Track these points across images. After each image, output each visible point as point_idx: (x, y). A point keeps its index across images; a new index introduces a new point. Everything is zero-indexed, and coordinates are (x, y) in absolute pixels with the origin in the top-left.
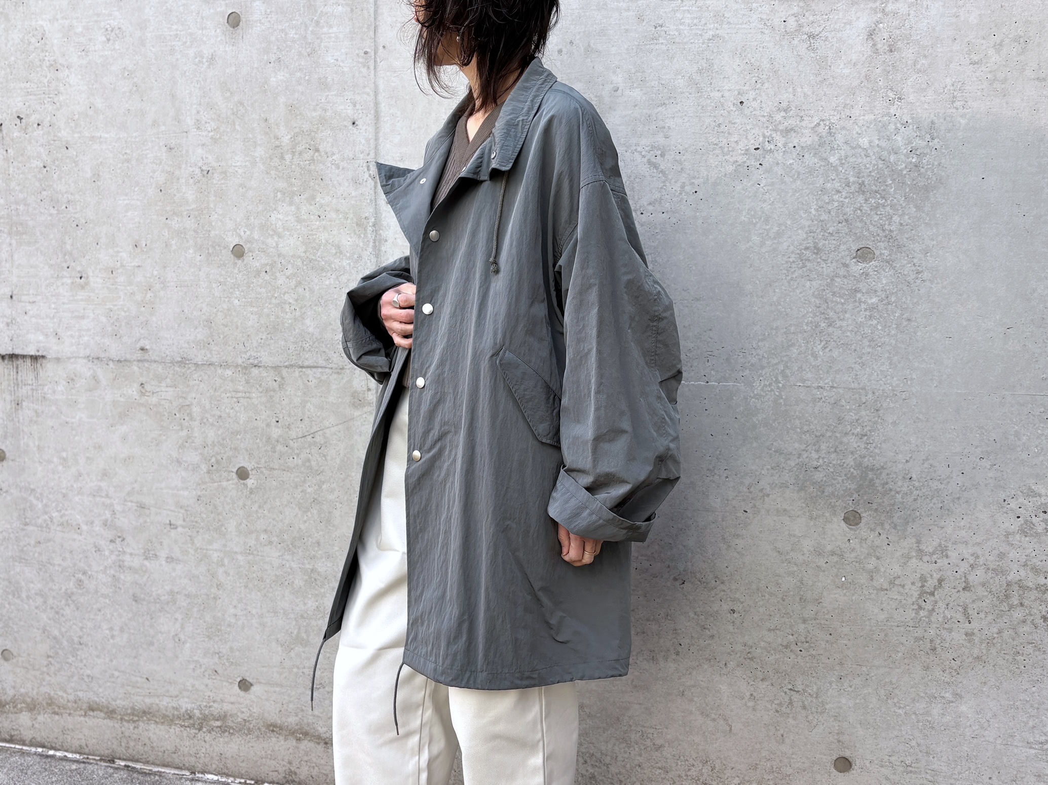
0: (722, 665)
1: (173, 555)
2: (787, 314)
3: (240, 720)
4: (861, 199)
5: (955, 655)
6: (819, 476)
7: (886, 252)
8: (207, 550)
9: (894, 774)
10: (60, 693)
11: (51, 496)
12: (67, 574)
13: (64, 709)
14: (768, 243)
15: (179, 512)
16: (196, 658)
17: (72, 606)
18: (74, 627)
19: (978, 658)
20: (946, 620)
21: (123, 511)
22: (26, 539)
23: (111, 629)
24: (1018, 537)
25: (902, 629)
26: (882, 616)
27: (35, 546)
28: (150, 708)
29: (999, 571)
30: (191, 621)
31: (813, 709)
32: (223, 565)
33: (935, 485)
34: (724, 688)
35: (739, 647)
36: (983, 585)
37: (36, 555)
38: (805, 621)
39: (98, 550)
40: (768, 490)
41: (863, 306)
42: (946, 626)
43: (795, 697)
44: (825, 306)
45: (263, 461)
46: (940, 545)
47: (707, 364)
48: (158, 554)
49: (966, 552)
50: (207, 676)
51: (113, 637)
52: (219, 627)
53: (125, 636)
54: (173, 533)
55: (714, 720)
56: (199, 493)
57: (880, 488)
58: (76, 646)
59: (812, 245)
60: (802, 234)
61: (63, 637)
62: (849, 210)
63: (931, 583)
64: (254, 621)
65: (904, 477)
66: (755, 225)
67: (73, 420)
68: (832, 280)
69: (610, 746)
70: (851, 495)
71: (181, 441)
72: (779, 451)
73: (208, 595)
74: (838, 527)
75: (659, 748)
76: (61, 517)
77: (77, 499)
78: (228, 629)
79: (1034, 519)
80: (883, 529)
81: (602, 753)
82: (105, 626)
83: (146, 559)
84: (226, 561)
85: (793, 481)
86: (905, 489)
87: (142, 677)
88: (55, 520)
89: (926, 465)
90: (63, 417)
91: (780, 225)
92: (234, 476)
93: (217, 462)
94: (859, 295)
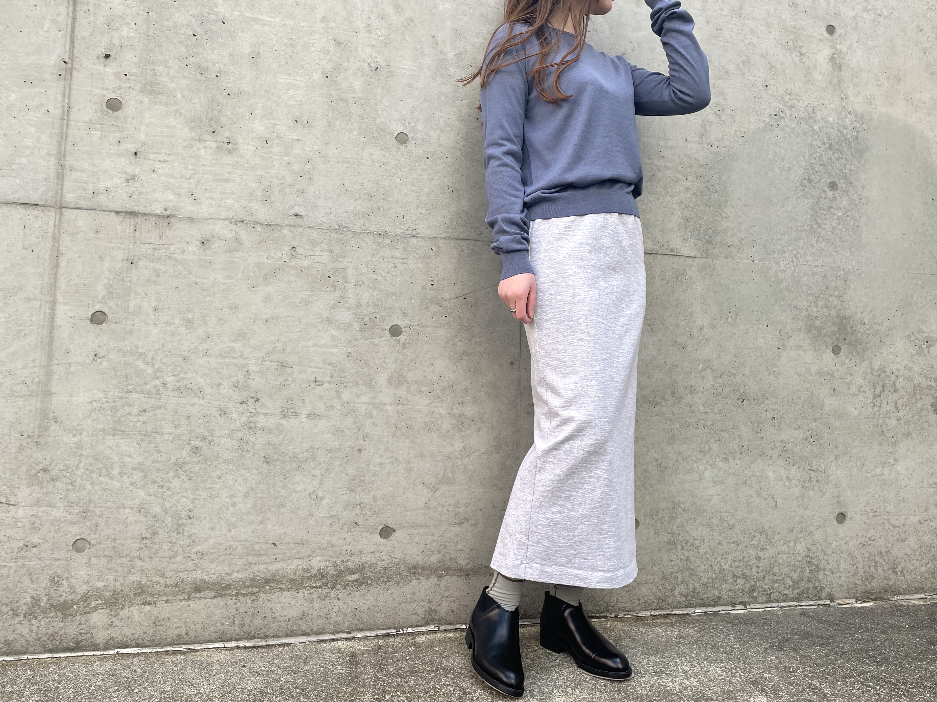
0: (769, 458)
1: (316, 412)
2: (796, 219)
3: (379, 569)
4: (831, 153)
5: (892, 434)
6: (818, 323)
7: (844, 186)
8: (354, 403)
9: (869, 519)
10: (157, 579)
11: (166, 360)
12: (180, 442)
13: (160, 595)
14: (784, 173)
15: (327, 369)
16: (334, 513)
17: (183, 477)
18: (184, 499)
19: (904, 434)
20: (887, 412)
21: (260, 372)
22: (126, 408)
23: (233, 496)
24: (916, 357)
25: (866, 420)
26: (856, 413)
27: (138, 415)
28: (274, 576)
29: (910, 379)
30: (332, 475)
31: (823, 482)
32: (371, 417)
33: (876, 327)
34: (770, 474)
35: (778, 444)
36: (903, 388)
37: (138, 425)
38: (815, 421)
39: (224, 412)
40: (791, 333)
41: (835, 217)
42: (888, 416)
43: (813, 474)
44: (815, 215)
45: (417, 319)
46: (881, 365)
47: (753, 249)
48: (298, 411)
49: (894, 367)
50: (346, 529)
51: (234, 505)
52: (362, 478)
53: (250, 502)
54: (318, 390)
55: (766, 499)
56: (350, 350)
57: (849, 330)
58: (184, 521)
59: (807, 177)
60: (801, 171)
61: (167, 513)
62: (825, 159)
63: (879, 389)
64: (401, 467)
65: (861, 323)
66: (777, 161)
67: (205, 281)
68: (819, 200)
69: (699, 532)
70: (835, 335)
71: (333, 302)
72: (796, 307)
73: (352, 448)
74: (829, 356)
75: (732, 527)
76: (178, 381)
77: (201, 361)
78: (373, 479)
79: (923, 346)
80: (853, 356)
81: (694, 539)
82: (224, 494)
83: (284, 417)
84: (374, 412)
85: (804, 327)
86: (862, 330)
87: (267, 543)
88: (168, 386)
89: (871, 315)
90: (191, 277)
91: (790, 163)
92: (387, 333)
93: (371, 320)
94: (833, 210)
